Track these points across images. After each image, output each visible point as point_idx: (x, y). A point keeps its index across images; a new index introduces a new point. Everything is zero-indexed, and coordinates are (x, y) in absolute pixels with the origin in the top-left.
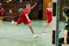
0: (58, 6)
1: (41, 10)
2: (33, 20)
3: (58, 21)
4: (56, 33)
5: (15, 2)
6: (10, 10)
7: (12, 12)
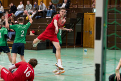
0: (104, 22)
1: (81, 31)
2: (68, 47)
3: (104, 49)
4: (101, 68)
5: (38, 18)
6: (31, 32)
7: (34, 35)
